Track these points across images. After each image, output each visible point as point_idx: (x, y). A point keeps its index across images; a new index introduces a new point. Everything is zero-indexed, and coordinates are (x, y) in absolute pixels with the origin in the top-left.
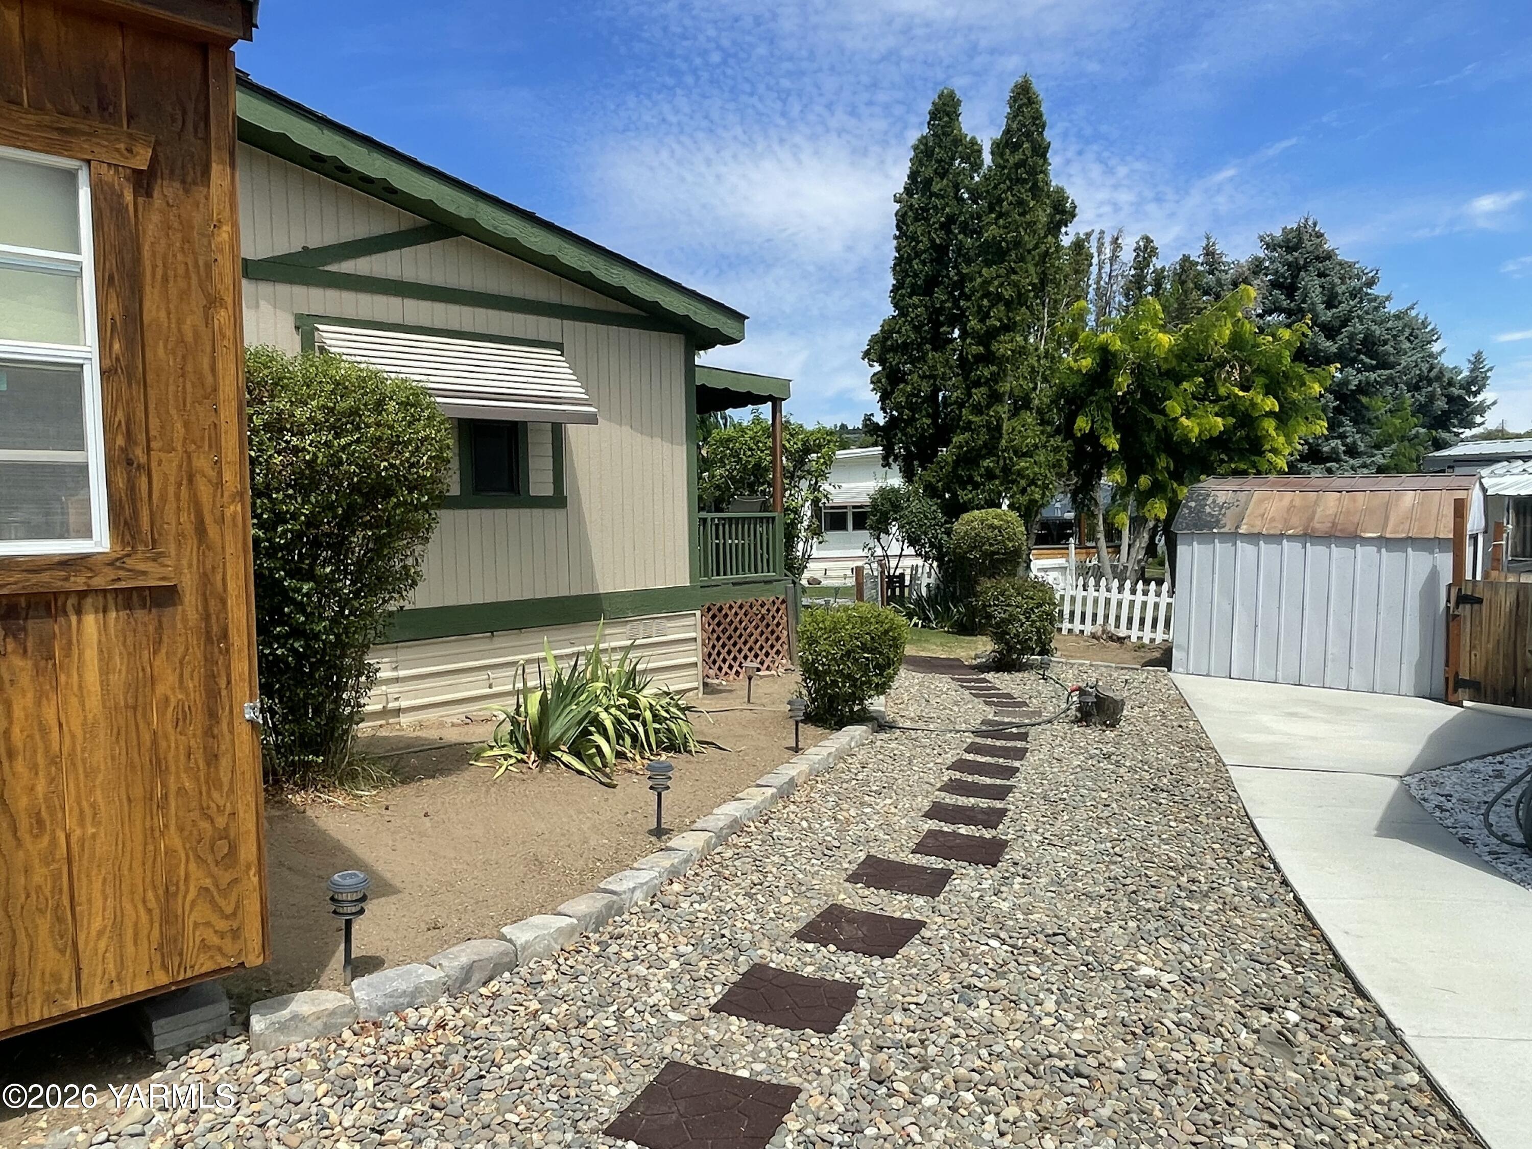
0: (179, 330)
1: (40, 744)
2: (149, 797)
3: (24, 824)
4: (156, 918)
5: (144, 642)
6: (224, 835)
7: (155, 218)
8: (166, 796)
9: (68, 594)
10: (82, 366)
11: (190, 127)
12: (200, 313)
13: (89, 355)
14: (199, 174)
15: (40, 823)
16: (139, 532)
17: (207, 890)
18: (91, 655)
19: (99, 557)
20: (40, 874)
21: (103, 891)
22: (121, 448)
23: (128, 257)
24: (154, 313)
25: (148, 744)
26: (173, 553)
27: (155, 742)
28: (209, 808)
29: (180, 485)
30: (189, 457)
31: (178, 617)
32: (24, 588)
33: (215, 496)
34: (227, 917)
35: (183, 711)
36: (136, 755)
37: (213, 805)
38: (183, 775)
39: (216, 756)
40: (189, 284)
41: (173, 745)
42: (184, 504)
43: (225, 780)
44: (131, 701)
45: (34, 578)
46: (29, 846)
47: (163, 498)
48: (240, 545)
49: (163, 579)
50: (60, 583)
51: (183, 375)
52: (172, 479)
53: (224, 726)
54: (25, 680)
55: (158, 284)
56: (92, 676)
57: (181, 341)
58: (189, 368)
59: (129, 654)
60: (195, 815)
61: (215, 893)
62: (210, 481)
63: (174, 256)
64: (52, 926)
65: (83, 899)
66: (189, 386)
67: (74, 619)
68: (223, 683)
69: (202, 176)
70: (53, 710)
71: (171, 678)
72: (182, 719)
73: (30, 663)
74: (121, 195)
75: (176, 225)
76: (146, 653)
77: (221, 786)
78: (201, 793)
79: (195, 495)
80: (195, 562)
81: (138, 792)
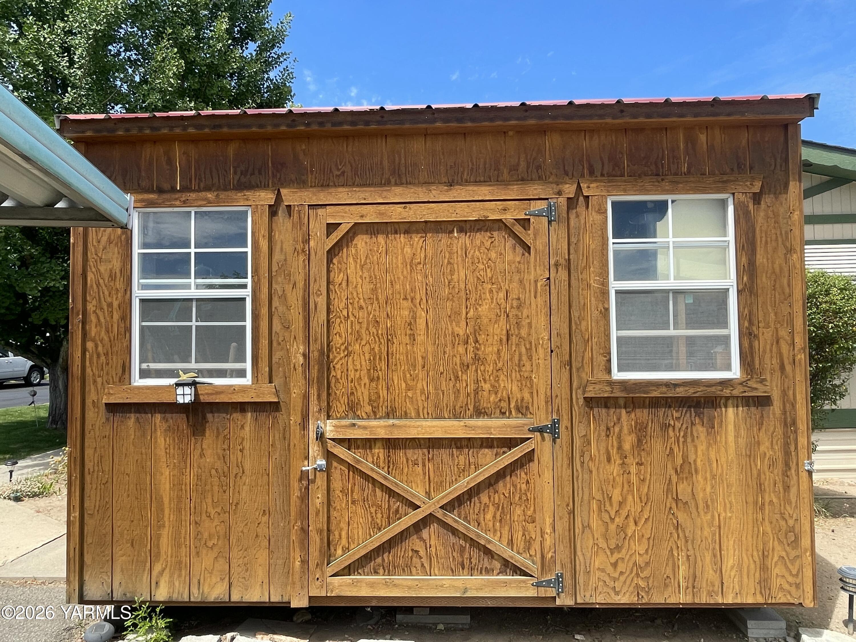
0: (773, 267)
1: (708, 469)
2: (756, 503)
3: (701, 505)
4: (758, 567)
5: (755, 423)
6: (792, 529)
7: (762, 214)
8: (763, 504)
9: (721, 397)
10: (728, 289)
11: (778, 167)
12: (783, 257)
13: (731, 284)
14: (782, 188)
15: (708, 506)
16: (754, 368)
17: (783, 557)
18: (731, 428)
19: (736, 380)
20: (707, 532)
21: (734, 546)
22: (746, 327)
23: (750, 235)
24: (761, 260)
25: (756, 476)
26: (768, 379)
27: (759, 475)
28: (784, 514)
29: (772, 345)
30: (777, 331)
31: (771, 412)
32: (704, 394)
33: (789, 351)
34: (793, 576)
35: (773, 462)
36: (750, 480)
37: (786, 512)
38: (772, 495)
39: (789, 487)
40: (778, 243)
41: (768, 478)
42: (774, 355)
43: (793, 501)
44: (748, 453)
45: (709, 389)
46: (703, 517)
47: (764, 351)
48: (803, 376)
49: (765, 392)
50: (719, 392)
51: (774, 290)
52: (769, 342)
53: (793, 471)
54: (703, 436)
55: (763, 246)
56: (731, 438)
57: (774, 272)
58: (777, 286)
59: (747, 429)
60: (778, 516)
61: (787, 561)
62: (787, 343)
63: (771, 230)
64: (711, 559)
65: (725, 548)
66: (777, 295)
67: (723, 409)
68: (792, 448)
69: (784, 189)
70: (714, 453)
71: (767, 444)
72: (772, 464)
73: (705, 429)
74: (748, 206)
75: (772, 216)
76: (755, 429)
77: (791, 503)
78: (780, 505)
79: (780, 350)
80: (779, 384)
81: (750, 499)
